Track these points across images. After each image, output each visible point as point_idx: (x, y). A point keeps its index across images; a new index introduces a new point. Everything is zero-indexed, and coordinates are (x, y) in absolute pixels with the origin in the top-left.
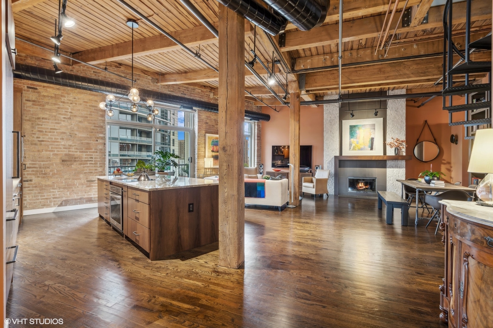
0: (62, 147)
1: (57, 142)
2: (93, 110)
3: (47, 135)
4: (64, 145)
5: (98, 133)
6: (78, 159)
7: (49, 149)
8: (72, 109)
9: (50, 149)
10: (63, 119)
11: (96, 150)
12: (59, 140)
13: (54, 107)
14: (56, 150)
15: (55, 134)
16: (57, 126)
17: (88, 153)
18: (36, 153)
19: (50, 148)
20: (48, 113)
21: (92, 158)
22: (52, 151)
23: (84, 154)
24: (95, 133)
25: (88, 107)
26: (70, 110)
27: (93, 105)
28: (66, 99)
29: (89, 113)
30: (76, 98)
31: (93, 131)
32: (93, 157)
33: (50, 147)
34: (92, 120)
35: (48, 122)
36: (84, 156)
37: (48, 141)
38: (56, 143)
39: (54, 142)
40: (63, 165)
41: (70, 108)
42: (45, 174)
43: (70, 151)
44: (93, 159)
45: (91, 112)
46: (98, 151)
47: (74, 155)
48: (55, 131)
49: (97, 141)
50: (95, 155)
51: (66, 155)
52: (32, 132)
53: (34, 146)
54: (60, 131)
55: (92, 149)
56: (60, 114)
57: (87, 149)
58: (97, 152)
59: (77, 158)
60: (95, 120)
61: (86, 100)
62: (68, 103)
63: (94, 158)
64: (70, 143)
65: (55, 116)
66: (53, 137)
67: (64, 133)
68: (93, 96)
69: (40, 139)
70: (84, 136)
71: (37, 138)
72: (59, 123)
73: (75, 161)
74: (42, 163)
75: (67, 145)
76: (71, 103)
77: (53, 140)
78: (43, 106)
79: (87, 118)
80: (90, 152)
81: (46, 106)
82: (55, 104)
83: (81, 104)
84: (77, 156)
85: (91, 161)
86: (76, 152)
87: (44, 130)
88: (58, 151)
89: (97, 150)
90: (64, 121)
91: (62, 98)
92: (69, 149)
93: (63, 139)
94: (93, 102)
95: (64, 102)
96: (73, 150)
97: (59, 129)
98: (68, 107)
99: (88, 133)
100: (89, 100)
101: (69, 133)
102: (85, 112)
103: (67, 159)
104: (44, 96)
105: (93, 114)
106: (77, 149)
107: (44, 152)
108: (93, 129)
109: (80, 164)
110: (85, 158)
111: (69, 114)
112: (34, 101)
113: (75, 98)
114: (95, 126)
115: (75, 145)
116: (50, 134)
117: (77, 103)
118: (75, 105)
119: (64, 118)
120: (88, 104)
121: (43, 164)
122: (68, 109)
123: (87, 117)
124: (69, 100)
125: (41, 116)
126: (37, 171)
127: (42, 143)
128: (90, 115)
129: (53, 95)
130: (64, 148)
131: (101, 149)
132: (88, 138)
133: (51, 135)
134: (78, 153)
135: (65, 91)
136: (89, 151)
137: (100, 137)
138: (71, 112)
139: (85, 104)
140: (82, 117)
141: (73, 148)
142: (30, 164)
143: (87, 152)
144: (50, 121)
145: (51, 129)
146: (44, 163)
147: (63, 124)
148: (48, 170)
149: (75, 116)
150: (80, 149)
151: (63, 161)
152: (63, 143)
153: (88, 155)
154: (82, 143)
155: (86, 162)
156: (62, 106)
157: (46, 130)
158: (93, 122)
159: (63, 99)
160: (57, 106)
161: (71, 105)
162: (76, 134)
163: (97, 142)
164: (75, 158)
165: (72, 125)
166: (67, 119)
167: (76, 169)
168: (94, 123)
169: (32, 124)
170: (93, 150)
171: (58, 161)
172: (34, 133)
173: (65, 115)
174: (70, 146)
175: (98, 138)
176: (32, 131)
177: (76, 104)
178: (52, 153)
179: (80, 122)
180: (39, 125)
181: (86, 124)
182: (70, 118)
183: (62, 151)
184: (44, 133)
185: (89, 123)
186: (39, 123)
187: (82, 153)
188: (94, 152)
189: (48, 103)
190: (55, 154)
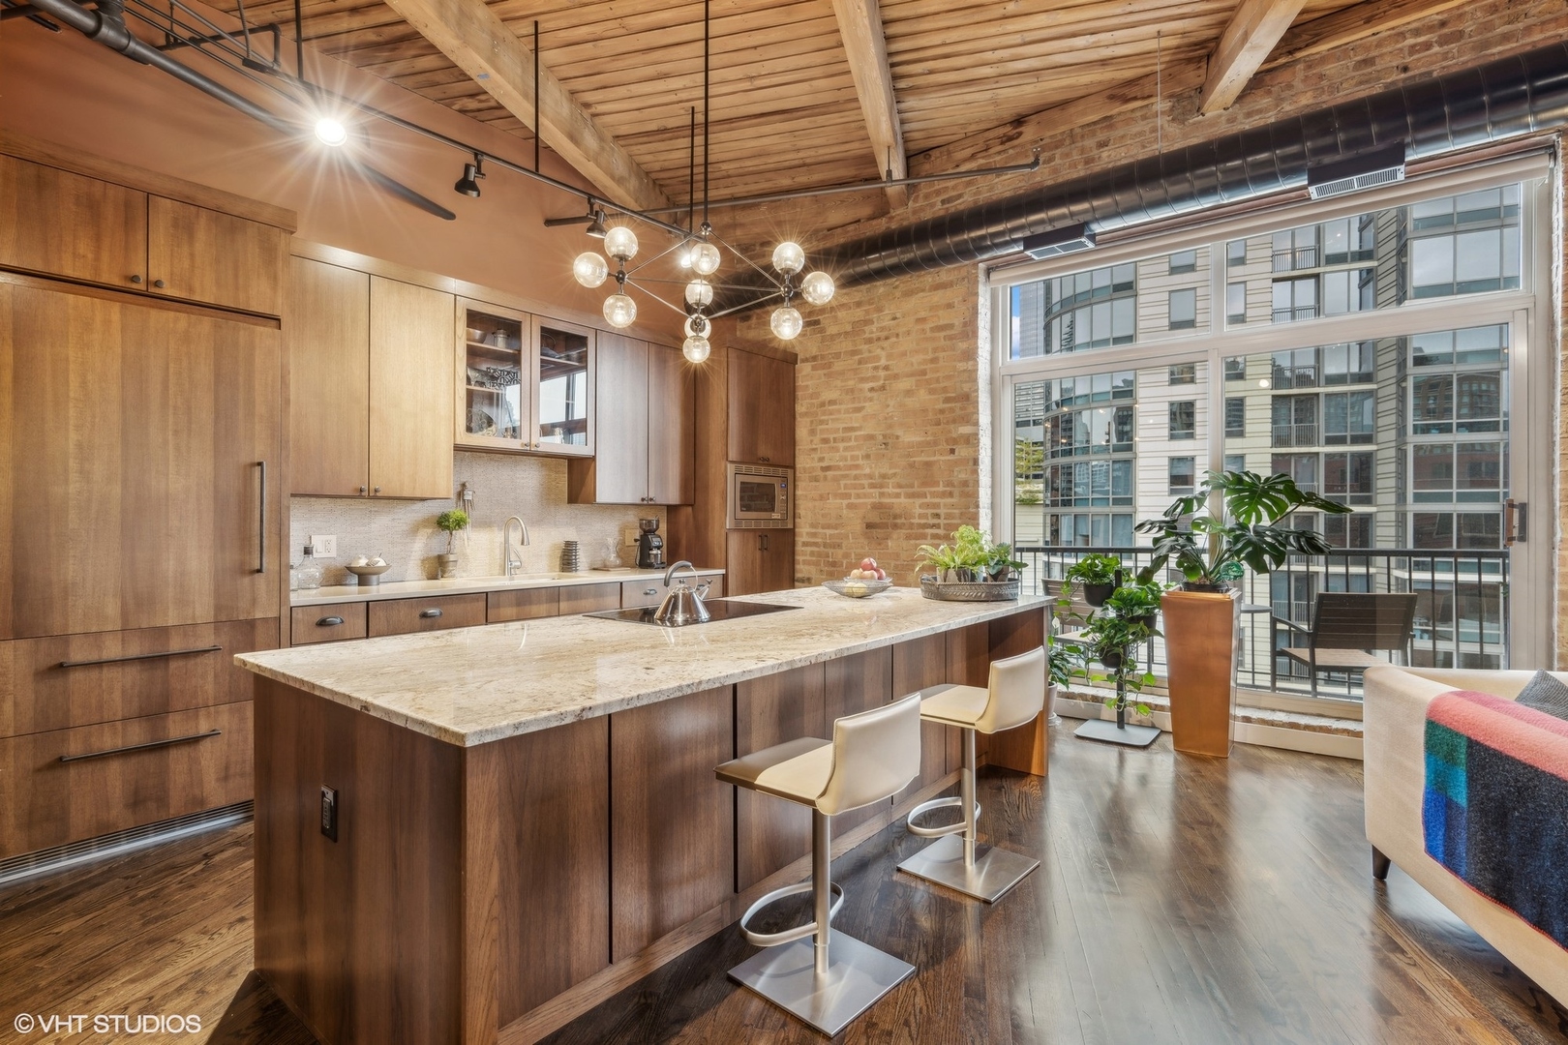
0: (866, 482)
1: (857, 467)
2: (942, 343)
3: (838, 450)
4: (870, 476)
5: (954, 421)
6: (903, 520)
7: (839, 491)
8: (889, 357)
9: (842, 491)
10: (869, 395)
11: (948, 486)
12: (860, 462)
13: (850, 362)
14: (853, 492)
15: (853, 443)
16: (856, 420)
17: (929, 500)
18: (817, 503)
19: (842, 486)
20: (839, 383)
21: (937, 516)
22: (847, 496)
23: (919, 501)
24: (948, 423)
25: (929, 334)
26: (883, 362)
27: (941, 323)
28: (875, 330)
29: (930, 356)
30: (898, 315)
31: (941, 417)
32: (942, 511)
33: (842, 483)
34: (937, 380)
35: (839, 411)
36: (918, 511)
37: (838, 468)
38: (854, 472)
39: (850, 467)
40: (869, 538)
41: (883, 354)
42: (834, 564)
43: (882, 495)
44: (942, 522)
45: (935, 350)
46: (956, 491)
47: (890, 506)
48: (853, 434)
49: (952, 451)
50: (945, 505)
51: (877, 507)
52: (811, 447)
53: (814, 484)
54: (862, 433)
55: (936, 484)
56: (863, 380)
57: (924, 484)
58: (951, 494)
59: (900, 517)
60: (948, 377)
61: (923, 314)
62: (879, 339)
63: (942, 517)
64: (885, 469)
65: (852, 391)
66: (848, 454)
67: (871, 437)
68: (940, 293)
69: (824, 464)
70: (919, 439)
71: (821, 459)
72: (859, 410)
73: (895, 526)
74: (828, 532)
75: (877, 475)
76: (887, 338)
77: (849, 463)
78: (829, 365)
79: (925, 374)
80: (934, 495)
81: (836, 364)
82: (854, 353)
83: (908, 333)
84: (898, 511)
85: (933, 526)
86: (898, 495)
87: (831, 437)
88: (858, 496)
89: (953, 486)
90: (871, 399)
91: (866, 328)
92: (881, 486)
93: (868, 457)
94: (941, 313)
95: (870, 341)
96: (890, 490)
97: (859, 428)
98: (879, 351)
99: (929, 428)
100: (932, 308)
101: (881, 437)
102: (921, 357)
103: (877, 520)
104: (833, 337)
105: (941, 355)
106: (900, 486)
107: (831, 501)
108: (942, 411)
109: (908, 537)
110: (921, 516)
111: (882, 373)
112: (814, 358)
113: (894, 319)
114: (947, 400)
115: (895, 474)
116: (841, 445)
117: (901, 330)
118: (894, 339)
119: (872, 389)
120: (928, 326)
121: (830, 535)
122: (877, 358)
123: (924, 373)
124: (882, 329)
125: (827, 395)
126: (819, 555)
127: (829, 473)
128: (934, 360)
129: (849, 328)
130: (873, 486)
131: (965, 484)
132: (928, 443)
133: (846, 449)
134: (903, 500)
135: (872, 304)
136: (930, 493)
137: (962, 436)
138: (886, 368)
139: (919, 327)
140: (912, 375)
141: (890, 486)
142: (807, 533)
143: (924, 496)
144: (843, 407)
145: (846, 430)
146: (832, 532)
147: (870, 408)
148: (839, 552)
149: (896, 377)
150: (907, 486)
151: (869, 526)
152: (867, 471)
153: (928, 506)
154: (912, 466)
155: (921, 531)
156: (866, 355)
157: (835, 436)
158: (942, 385)
159: (872, 330)
160: (857, 358)
161: (886, 344)
162: (897, 437)
163: (951, 457)
164: (895, 517)
165: (890, 409)
166: (877, 391)
167: (898, 555)
168: (945, 390)
169: (812, 422)
170: (941, 488)
171: (858, 526)
172: (814, 446)
173: (874, 378)
174: (884, 476)
175: (955, 441)
176: (812, 441)
177: (897, 335)
178: (845, 502)
179: (909, 393)
180: (822, 422)
181: (923, 395)
182: (883, 388)
183: (865, 496)
184: (832, 444)
185: (932, 392)
186: (823, 418)
187: (911, 500)
188: (943, 495)
189: (837, 356)
190: (852, 504)
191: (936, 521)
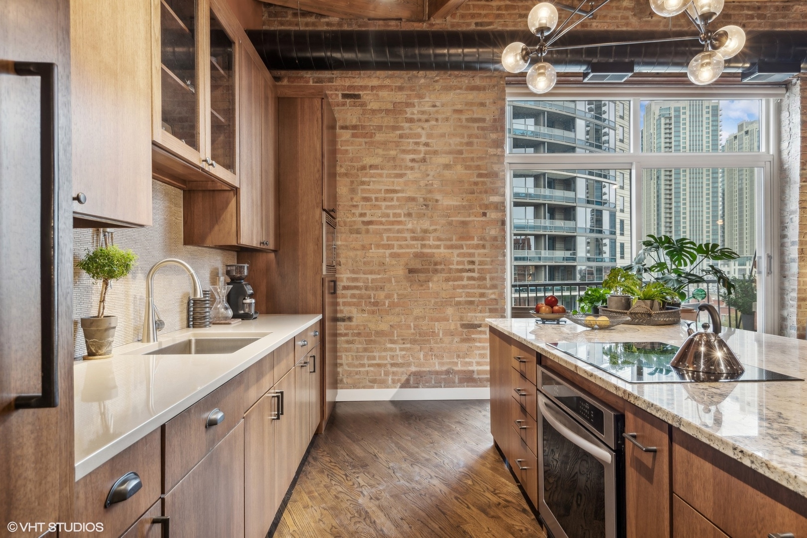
0: (408, 235)
1: (399, 223)
2: (476, 131)
3: (379, 208)
4: (413, 231)
5: (486, 192)
6: (443, 266)
7: (382, 243)
8: (429, 136)
9: (385, 242)
10: (410, 164)
11: (481, 240)
12: (402, 219)
13: (391, 135)
14: (396, 243)
15: (395, 203)
16: (398, 184)
17: (465, 250)
18: (359, 253)
19: (385, 238)
20: (380, 152)
21: (473, 263)
22: (389, 247)
23: (456, 252)
24: (481, 193)
25: (464, 123)
26: (423, 139)
27: (475, 116)
28: (416, 112)
29: (465, 140)
30: (438, 104)
31: (475, 188)
32: (476, 259)
33: (385, 236)
34: (472, 159)
35: (381, 175)
36: (456, 259)
37: (381, 223)
38: (396, 227)
39: (393, 223)
40: (411, 281)
41: (423, 133)
42: (376, 304)
43: (423, 246)
44: (476, 267)
45: (470, 136)
46: (488, 244)
47: (432, 255)
48: (395, 196)
49: (484, 214)
50: (479, 254)
51: (417, 255)
52: (351, 203)
53: (355, 235)
54: (404, 195)
55: (472, 238)
56: (404, 151)
57: (462, 238)
58: (484, 247)
59: (441, 264)
60: (481, 158)
61: (459, 107)
62: (419, 120)
63: (477, 263)
64: (425, 224)
65: (394, 159)
66: (391, 212)
67: (413, 199)
68: (475, 93)
69: (366, 219)
70: (455, 203)
71: (362, 215)
72: (401, 176)
73: (436, 271)
74: (370, 277)
75: (419, 230)
76: (427, 121)
77: (391, 219)
78: (372, 135)
79: (462, 154)
80: (469, 247)
81: (377, 135)
82: (395, 128)
83: (447, 119)
84: (438, 259)
85: (470, 270)
86: (438, 247)
87: (373, 196)
88: (401, 247)
89: (486, 240)
90: (412, 168)
91: (407, 109)
92: (423, 239)
93: (409, 215)
94: (475, 108)
95: (411, 121)
96: (431, 242)
97: (402, 191)
98: (419, 130)
99: (464, 195)
100: (467, 104)
101: (422, 200)
102: (458, 140)
103: (419, 266)
104: (373, 111)
105: (475, 140)
106: (439, 239)
107: (373, 250)
108: (476, 184)
109: (447, 280)
110: (458, 263)
111: (422, 148)
112: (355, 127)
113: (434, 106)
114: (480, 175)
115: (435, 230)
116: (384, 204)
117: (440, 117)
118: (434, 123)
119: (413, 160)
120: (464, 117)
121: (373, 280)
122: (419, 136)
123: (460, 152)
124: (423, 113)
125: (368, 161)
126: (361, 297)
127: (370, 227)
128: (469, 144)
129: (390, 107)
130: (414, 239)
131: (495, 239)
132: (464, 207)
133: (388, 207)
134: (442, 250)
135: (414, 90)
136: (466, 245)
137: (492, 203)
138: (426, 144)
139: (456, 116)
140: (450, 153)
141: (431, 239)
142: (348, 279)
143: (461, 247)
144: (385, 172)
145: (387, 191)
146: (374, 276)
147: (411, 175)
148: (382, 295)
149: (435, 152)
150: (446, 240)
151: (411, 271)
152: (410, 226)
153: (464, 255)
154: (450, 223)
155: (459, 274)
156: (407, 131)
157: (377, 195)
158: (476, 163)
159: (410, 112)
160: (398, 132)
161: (426, 125)
162: (437, 201)
163: (483, 219)
164: (436, 264)
165: (430, 178)
166: (417, 162)
167: (438, 293)
168: (478, 167)
169: (352, 182)
170: (475, 242)
171: (401, 272)
172: (355, 203)
173: (414, 152)
174: (425, 231)
175: (487, 207)
176: (352, 199)
177: (437, 120)
178: (388, 252)
179: (447, 166)
180: (363, 183)
181: (459, 169)
182: (424, 160)
183: (408, 246)
184: (374, 202)
185: (467, 168)
186: (364, 179)
187: (450, 251)
188: (477, 247)
189: (380, 128)
190: (395, 253)
191: (471, 267)
